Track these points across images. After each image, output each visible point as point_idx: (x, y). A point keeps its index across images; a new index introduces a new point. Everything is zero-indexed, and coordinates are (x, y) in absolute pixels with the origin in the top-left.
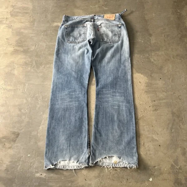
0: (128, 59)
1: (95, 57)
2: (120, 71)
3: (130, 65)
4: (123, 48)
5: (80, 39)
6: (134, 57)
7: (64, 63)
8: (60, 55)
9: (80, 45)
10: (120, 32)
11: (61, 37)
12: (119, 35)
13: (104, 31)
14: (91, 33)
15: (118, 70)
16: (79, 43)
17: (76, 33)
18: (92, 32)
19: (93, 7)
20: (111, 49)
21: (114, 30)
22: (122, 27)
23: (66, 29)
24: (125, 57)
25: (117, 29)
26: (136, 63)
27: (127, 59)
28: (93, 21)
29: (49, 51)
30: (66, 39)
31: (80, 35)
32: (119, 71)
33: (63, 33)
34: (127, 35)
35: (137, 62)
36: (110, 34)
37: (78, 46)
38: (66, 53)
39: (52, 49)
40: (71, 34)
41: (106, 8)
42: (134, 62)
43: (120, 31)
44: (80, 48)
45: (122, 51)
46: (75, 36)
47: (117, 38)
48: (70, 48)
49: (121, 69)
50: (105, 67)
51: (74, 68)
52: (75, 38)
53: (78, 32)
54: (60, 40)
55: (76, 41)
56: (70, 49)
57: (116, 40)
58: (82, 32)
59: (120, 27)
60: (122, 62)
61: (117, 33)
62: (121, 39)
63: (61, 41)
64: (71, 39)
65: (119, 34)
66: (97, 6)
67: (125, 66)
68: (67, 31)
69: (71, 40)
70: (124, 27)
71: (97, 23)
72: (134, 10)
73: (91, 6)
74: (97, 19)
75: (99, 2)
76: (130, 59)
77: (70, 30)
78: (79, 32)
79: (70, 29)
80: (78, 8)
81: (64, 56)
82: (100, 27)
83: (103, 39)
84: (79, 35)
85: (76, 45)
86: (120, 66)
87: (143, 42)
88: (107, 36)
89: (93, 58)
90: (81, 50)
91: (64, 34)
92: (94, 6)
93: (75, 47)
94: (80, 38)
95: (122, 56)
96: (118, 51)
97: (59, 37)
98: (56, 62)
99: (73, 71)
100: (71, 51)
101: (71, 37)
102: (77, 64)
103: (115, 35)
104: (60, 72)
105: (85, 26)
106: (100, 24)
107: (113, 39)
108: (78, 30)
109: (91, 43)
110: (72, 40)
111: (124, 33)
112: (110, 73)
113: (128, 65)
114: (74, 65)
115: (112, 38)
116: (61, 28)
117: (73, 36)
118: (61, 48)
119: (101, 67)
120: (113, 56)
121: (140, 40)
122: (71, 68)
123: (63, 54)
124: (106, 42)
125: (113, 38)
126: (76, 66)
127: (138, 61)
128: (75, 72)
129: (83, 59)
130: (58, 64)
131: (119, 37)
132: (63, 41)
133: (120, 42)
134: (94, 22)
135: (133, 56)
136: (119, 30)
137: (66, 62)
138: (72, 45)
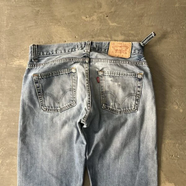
0: (153, 152)
1: (91, 152)
2: (137, 178)
3: (156, 166)
4: (145, 125)
5: (64, 103)
6: (163, 145)
7: (36, 156)
8: (27, 138)
9: (64, 116)
10: (139, 89)
11: (27, 101)
12: (138, 97)
13: (109, 87)
14: (83, 96)
15: (133, 176)
16: (61, 110)
17: (55, 88)
18: (86, 96)
19: (88, 19)
20: (121, 127)
21: (129, 84)
22: (145, 81)
23: (36, 83)
24: (147, 148)
25: (133, 82)
26: (167, 159)
27: (150, 152)
28: (87, 61)
29: (8, 126)
30: (37, 103)
31: (65, 92)
32: (135, 178)
33: (30, 92)
34: (153, 101)
35: (168, 156)
36: (120, 93)
37: (60, 120)
38: (39, 134)
39: (14, 124)
40: (48, 91)
41: (113, 22)
42: (164, 158)
43: (139, 87)
44: (65, 123)
45: (142, 134)
46: (55, 95)
47: (134, 103)
48: (45, 122)
49: (138, 173)
50: (111, 168)
51: (55, 168)
52: (55, 100)
53: (59, 86)
54: (26, 107)
55: (57, 105)
56: (46, 125)
57: (131, 107)
58: (68, 87)
59: (140, 80)
60: (141, 158)
61: (134, 91)
62: (141, 105)
63: (29, 107)
64: (48, 101)
65: (138, 93)
66: (95, 17)
67: (146, 168)
68: (38, 87)
69: (47, 104)
70: (149, 82)
71: (97, 64)
72: (169, 30)
73: (84, 18)
74: (96, 58)
75: (100, 6)
76: (156, 153)
77: (44, 84)
78: (62, 86)
79: (43, 82)
80: (57, 21)
81: (36, 141)
82: (100, 73)
83: (107, 104)
84: (61, 93)
85: (58, 115)
86: (138, 168)
87: (181, 111)
88: (114, 96)
89: (88, 154)
90: (66, 128)
91: (33, 93)
92: (90, 17)
93: (54, 120)
94: (64, 98)
95: (141, 144)
96: (135, 134)
97: (23, 101)
98: (22, 155)
99: (53, 175)
100: (49, 129)
101: (48, 98)
102: (60, 160)
103: (130, 95)
104: (29, 177)
105: (72, 72)
106: (100, 68)
107: (126, 104)
108: (60, 81)
109: (85, 126)
110: (50, 104)
111: (148, 93)
112: (119, 182)
113: (153, 167)
114: (55, 162)
115: (123, 101)
116: (26, 77)
117: (51, 96)
118: (29, 123)
119: (102, 166)
120: (125, 145)
121: (177, 108)
122: (50, 169)
123: (33, 136)
124: (113, 110)
125: (126, 100)
126: (58, 164)
127: (170, 155)
128: (57, 178)
129: (71, 148)
130: (26, 159)
131: (137, 100)
132: (32, 106)
133: (138, 113)
134: (90, 62)
135: (161, 144)
136: (139, 85)
137: (41, 155)
138: (49, 115)
